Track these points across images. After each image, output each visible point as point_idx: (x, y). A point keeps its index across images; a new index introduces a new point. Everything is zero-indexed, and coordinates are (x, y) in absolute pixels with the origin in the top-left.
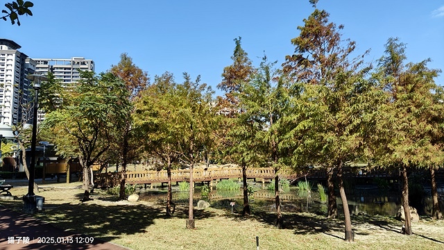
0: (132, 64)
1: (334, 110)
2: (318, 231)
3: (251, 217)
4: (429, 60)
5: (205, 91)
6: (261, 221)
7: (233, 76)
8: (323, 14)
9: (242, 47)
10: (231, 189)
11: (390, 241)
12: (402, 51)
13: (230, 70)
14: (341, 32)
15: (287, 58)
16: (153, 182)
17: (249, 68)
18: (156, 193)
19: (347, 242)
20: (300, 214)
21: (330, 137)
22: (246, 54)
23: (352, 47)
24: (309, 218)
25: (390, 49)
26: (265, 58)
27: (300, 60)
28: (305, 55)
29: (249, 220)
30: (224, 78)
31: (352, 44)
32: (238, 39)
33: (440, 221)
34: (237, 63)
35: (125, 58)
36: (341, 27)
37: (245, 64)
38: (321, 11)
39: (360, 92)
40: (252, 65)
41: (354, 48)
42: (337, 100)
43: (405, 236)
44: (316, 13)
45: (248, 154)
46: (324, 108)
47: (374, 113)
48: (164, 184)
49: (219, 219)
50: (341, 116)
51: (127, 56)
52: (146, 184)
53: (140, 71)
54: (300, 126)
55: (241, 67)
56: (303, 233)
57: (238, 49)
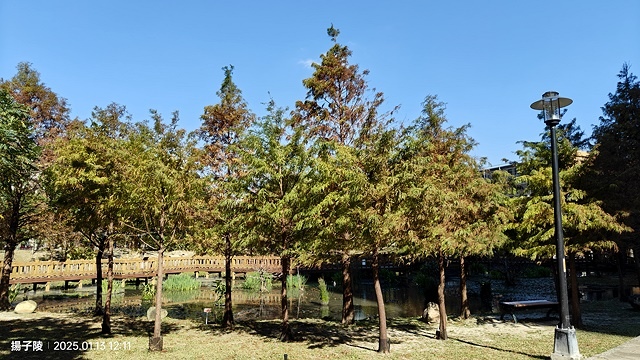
0: (40, 83)
1: (373, 178)
2: (336, 343)
3: (238, 328)
4: (469, 125)
5: (184, 140)
6: (253, 334)
7: (220, 120)
8: (345, 52)
9: (233, 80)
10: (188, 289)
11: (427, 349)
12: (441, 112)
13: (216, 112)
14: (365, 78)
15: (299, 104)
16: (51, 279)
17: (244, 111)
18: (59, 299)
19: (382, 354)
20: (303, 321)
21: (372, 214)
22: (239, 91)
23: (379, 99)
24: (315, 325)
25: (428, 110)
26: (272, 103)
27: (314, 109)
28: (320, 102)
29: (234, 334)
30: (204, 121)
31: (379, 95)
32: (229, 68)
33: (468, 320)
34: (226, 102)
35: (25, 70)
36: (366, 72)
37: (236, 106)
38: (343, 47)
39: (405, 158)
40: (248, 108)
41: (382, 100)
42: (378, 168)
43: (440, 341)
44: (336, 48)
45: (246, 235)
46: (362, 177)
47: (425, 186)
48: (70, 283)
49: (187, 334)
50: (381, 189)
51: (31, 68)
52: (35, 284)
53: (53, 96)
54: (328, 200)
55: (232, 110)
56: (320, 347)
57: (228, 81)
